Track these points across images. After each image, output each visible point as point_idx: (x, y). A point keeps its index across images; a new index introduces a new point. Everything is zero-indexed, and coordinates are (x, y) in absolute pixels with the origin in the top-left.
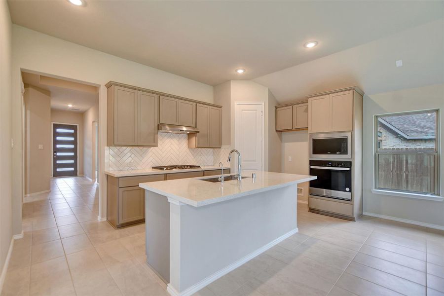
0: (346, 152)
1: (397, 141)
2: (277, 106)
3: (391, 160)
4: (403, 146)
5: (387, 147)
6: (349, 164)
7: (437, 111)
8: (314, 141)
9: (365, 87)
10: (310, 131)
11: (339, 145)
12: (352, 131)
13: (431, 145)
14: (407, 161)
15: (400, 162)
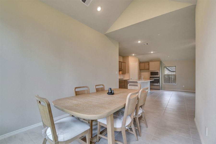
0: (158, 75)
1: (169, 72)
2: (140, 63)
3: (167, 78)
4: (170, 73)
5: (166, 74)
6: (159, 77)
7: (176, 66)
8: (151, 72)
9: (162, 60)
10: (150, 70)
11: (157, 73)
12: (160, 70)
13: (174, 73)
14: (171, 78)
15: (169, 78)
